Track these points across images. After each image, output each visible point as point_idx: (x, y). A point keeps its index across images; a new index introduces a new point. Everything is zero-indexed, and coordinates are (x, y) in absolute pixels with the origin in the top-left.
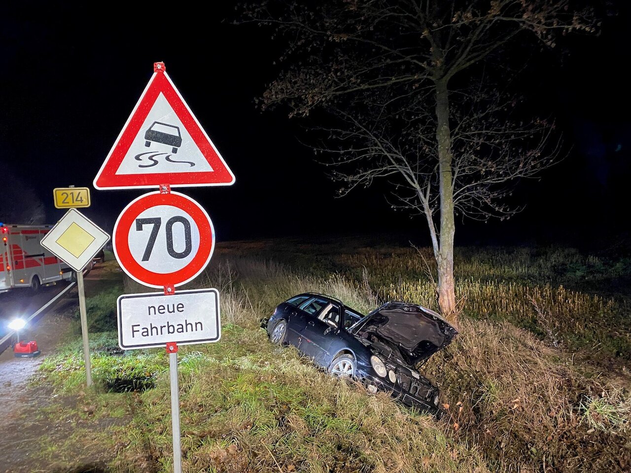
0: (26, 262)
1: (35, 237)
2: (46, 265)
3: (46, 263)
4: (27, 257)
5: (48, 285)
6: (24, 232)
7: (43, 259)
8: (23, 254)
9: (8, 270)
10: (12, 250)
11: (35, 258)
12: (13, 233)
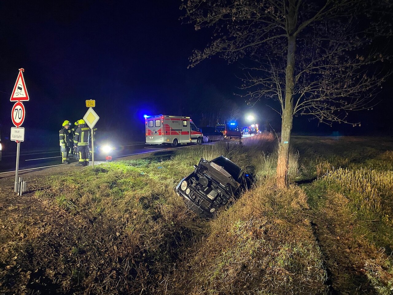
0: (171, 132)
1: (178, 122)
2: (182, 135)
3: (182, 134)
4: (172, 130)
5: (182, 144)
6: (172, 119)
7: (181, 132)
8: (171, 129)
9: (163, 135)
10: (165, 126)
11: (176, 131)
12: (165, 119)
